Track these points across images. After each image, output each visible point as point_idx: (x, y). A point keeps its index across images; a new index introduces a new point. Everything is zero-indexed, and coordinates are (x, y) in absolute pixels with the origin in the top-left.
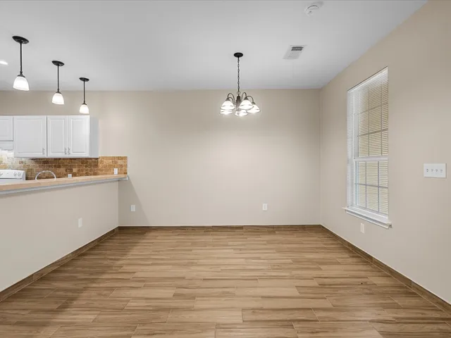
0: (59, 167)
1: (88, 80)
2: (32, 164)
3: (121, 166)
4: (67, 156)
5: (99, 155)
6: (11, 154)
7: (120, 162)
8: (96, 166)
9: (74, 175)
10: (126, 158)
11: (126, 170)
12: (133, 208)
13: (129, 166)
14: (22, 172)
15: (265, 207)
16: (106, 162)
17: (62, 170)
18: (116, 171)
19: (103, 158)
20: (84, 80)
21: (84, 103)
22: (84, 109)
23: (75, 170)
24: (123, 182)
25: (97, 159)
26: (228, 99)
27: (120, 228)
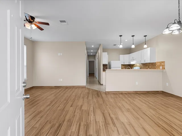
0: (146, 66)
1: (146, 36)
2: (141, 65)
3: (163, 65)
7: (162, 64)
8: (155, 65)
9: (150, 69)
10: (164, 62)
11: (164, 67)
12: (167, 84)
13: (165, 65)
14: (139, 68)
16: (158, 64)
18: (161, 67)
19: (157, 62)
21: (145, 44)
22: (146, 46)
23: (150, 67)
25: (155, 63)
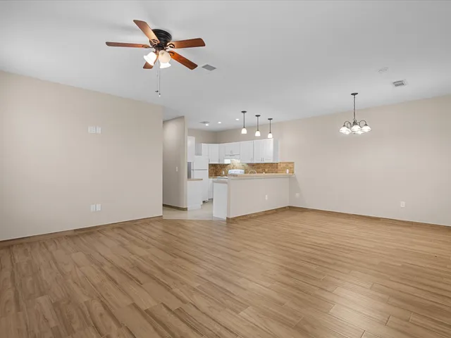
0: (259, 168)
2: (247, 166)
3: (291, 168)
4: (263, 162)
5: (278, 161)
6: (239, 161)
7: (290, 166)
8: (277, 168)
9: (266, 172)
10: (293, 163)
11: (293, 171)
12: (297, 195)
13: (295, 168)
14: (243, 171)
15: (403, 204)
16: (282, 165)
17: (260, 170)
18: (288, 171)
19: (281, 163)
20: (270, 119)
21: (270, 132)
22: (270, 136)
23: (266, 170)
24: (292, 179)
25: (277, 163)
26: (344, 126)
27: (289, 207)
